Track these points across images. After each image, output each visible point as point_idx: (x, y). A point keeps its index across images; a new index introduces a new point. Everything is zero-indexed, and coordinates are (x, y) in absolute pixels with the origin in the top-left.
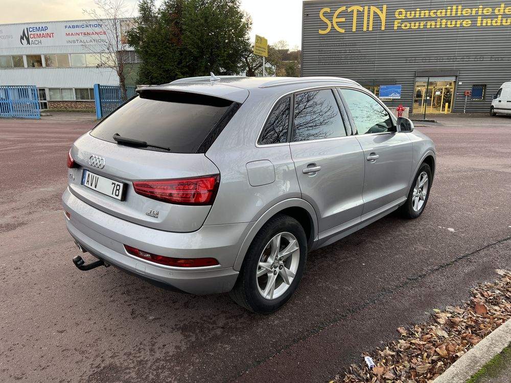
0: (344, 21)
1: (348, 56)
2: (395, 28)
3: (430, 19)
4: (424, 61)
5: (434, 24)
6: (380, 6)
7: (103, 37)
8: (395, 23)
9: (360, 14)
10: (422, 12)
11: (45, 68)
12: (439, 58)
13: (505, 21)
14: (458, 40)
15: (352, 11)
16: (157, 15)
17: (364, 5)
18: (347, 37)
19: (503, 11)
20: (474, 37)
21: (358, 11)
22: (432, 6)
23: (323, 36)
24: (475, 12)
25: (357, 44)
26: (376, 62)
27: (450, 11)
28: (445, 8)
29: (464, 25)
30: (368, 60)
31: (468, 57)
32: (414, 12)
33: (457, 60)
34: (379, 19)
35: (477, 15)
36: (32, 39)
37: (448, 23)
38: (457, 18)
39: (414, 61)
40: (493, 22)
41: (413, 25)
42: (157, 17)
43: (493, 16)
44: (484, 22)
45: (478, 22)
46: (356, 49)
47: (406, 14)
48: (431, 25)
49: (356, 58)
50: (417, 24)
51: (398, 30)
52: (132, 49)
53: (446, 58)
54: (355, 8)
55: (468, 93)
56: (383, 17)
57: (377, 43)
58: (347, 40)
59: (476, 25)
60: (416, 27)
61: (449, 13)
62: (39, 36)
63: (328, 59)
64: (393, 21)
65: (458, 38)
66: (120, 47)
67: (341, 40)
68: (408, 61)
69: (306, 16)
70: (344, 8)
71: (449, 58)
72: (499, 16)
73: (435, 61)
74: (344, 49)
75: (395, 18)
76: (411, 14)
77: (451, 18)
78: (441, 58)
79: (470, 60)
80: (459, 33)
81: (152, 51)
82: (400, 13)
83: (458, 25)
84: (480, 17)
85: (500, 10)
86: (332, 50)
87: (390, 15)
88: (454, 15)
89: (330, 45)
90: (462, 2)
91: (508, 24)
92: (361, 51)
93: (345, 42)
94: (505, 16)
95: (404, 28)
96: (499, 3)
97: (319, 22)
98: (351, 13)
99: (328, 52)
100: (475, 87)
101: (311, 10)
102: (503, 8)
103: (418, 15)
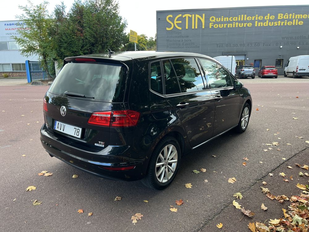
0: (181, 22)
1: (184, 43)
2: (210, 27)
3: (229, 22)
4: (227, 46)
5: (232, 25)
6: (201, 15)
8: (210, 24)
9: (190, 19)
10: (225, 18)
12: (235, 45)
13: (270, 24)
16: (67, 17)
17: (192, 14)
18: (183, 32)
19: (269, 18)
21: (189, 17)
22: (230, 15)
23: (169, 31)
24: (254, 18)
25: (189, 36)
26: (200, 47)
27: (240, 18)
28: (237, 16)
29: (248, 26)
30: (195, 46)
31: (251, 44)
32: (220, 18)
33: (245, 46)
34: (201, 22)
35: (255, 20)
37: (239, 25)
38: (244, 22)
39: (221, 46)
40: (264, 24)
43: (264, 21)
44: (259, 24)
45: (256, 24)
46: (188, 39)
47: (216, 19)
48: (230, 26)
49: (189, 44)
50: (222, 25)
51: (212, 29)
54: (187, 15)
55: (252, 64)
56: (203, 21)
57: (200, 36)
58: (183, 34)
59: (254, 26)
60: (222, 27)
63: (172, 45)
65: (245, 33)
67: (180, 34)
68: (218, 46)
69: (158, 19)
70: (180, 15)
71: (241, 44)
72: (267, 21)
73: (233, 46)
74: (181, 39)
75: (210, 22)
77: (240, 22)
78: (237, 45)
80: (245, 30)
82: (213, 19)
84: (257, 21)
85: (267, 17)
86: (174, 39)
87: (207, 19)
88: (242, 20)
89: (173, 37)
90: (247, 13)
91: (272, 25)
92: (191, 40)
93: (182, 35)
94: (270, 21)
95: (215, 27)
96: (267, 13)
97: (166, 23)
98: (184, 18)
99: (172, 41)
100: (256, 61)
101: (161, 16)
102: (269, 16)
103: (222, 20)
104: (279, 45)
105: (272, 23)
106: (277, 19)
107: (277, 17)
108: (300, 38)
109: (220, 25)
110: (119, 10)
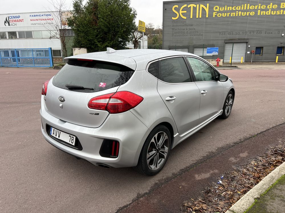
0: (186, 12)
1: (188, 32)
2: (214, 16)
3: (232, 11)
4: (229, 34)
5: (235, 14)
6: (205, 4)
7: (54, 21)
8: (214, 14)
9: (195, 9)
10: (228, 7)
11: (19, 39)
12: (237, 33)
13: (273, 12)
14: (248, 23)
16: (83, 9)
17: (197, 4)
18: (187, 21)
20: (256, 21)
21: (193, 7)
22: (233, 4)
23: (174, 21)
24: (256, 7)
25: (193, 25)
26: (203, 35)
27: (243, 7)
28: (240, 5)
29: (251, 15)
30: (199, 34)
31: (253, 32)
32: (224, 8)
33: (248, 33)
34: (205, 11)
35: (258, 9)
36: (11, 23)
37: (242, 14)
38: (247, 11)
39: (224, 34)
40: (266, 13)
41: (224, 14)
43: (266, 10)
44: (262, 13)
45: (258, 13)
46: (193, 28)
47: (220, 9)
48: (233, 15)
49: (193, 33)
50: (226, 14)
51: (215, 18)
52: (70, 28)
53: (241, 32)
54: (192, 5)
55: (253, 51)
56: (207, 10)
57: (204, 25)
58: (188, 23)
59: (257, 14)
60: (225, 16)
61: (243, 8)
62: (15, 21)
63: (177, 33)
65: (248, 21)
66: (63, 27)
67: (184, 23)
68: (221, 34)
69: (165, 10)
70: (186, 5)
71: (243, 32)
72: (269, 10)
73: (236, 34)
74: (186, 28)
75: (213, 11)
76: (222, 8)
77: (243, 11)
78: (239, 33)
79: (255, 33)
80: (248, 19)
81: (81, 29)
82: (216, 8)
83: (247, 15)
84: (260, 10)
85: (270, 6)
86: (179, 28)
87: (211, 9)
88: (245, 9)
89: (178, 26)
90: (250, 2)
91: (275, 14)
92: (196, 29)
93: (186, 24)
94: (273, 10)
95: (218, 16)
96: (270, 3)
97: (172, 13)
98: (189, 8)
99: (177, 29)
100: (257, 48)
101: (167, 7)
102: (272, 6)
103: (226, 9)
104: (280, 33)
105: (275, 12)
106: (279, 8)
107: (279, 5)
109: (223, 14)
110: (130, 2)
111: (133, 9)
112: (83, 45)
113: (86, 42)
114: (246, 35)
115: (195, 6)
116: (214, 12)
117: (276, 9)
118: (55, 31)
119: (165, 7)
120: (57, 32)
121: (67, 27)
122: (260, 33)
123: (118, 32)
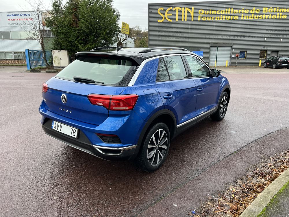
0: (171, 15)
1: (174, 35)
2: (199, 20)
3: (217, 15)
4: (214, 38)
5: (219, 18)
6: (190, 8)
7: (31, 21)
8: (199, 17)
9: (180, 12)
10: (213, 11)
12: (222, 36)
13: (256, 17)
14: (232, 27)
15: (176, 10)
16: (63, 9)
17: (182, 7)
18: (173, 24)
19: (254, 11)
20: (240, 25)
21: (179, 10)
22: (217, 8)
23: (160, 23)
24: (240, 12)
25: (179, 28)
26: (189, 38)
27: (227, 11)
28: (224, 9)
29: (235, 19)
30: (185, 37)
31: (237, 36)
32: (208, 11)
33: (232, 37)
34: (190, 14)
37: (226, 18)
38: (231, 15)
39: (209, 38)
40: (249, 17)
42: (63, 10)
43: (249, 14)
44: (245, 17)
45: (242, 17)
46: (178, 31)
47: (204, 12)
48: (217, 19)
49: (179, 36)
50: (210, 18)
52: (49, 29)
53: (226, 36)
54: (177, 8)
55: (238, 55)
56: (192, 13)
57: (189, 28)
58: (173, 26)
59: (240, 19)
60: (210, 20)
61: (227, 12)
63: (163, 36)
64: (197, 16)
66: (41, 27)
67: (170, 26)
68: (206, 38)
69: (150, 12)
70: (171, 8)
71: (227, 36)
72: (252, 14)
73: (220, 38)
74: (172, 31)
75: (198, 14)
76: (207, 12)
77: (227, 15)
78: (223, 36)
79: (238, 37)
80: (232, 23)
81: (61, 31)
82: (201, 12)
83: (231, 19)
84: (243, 14)
85: (253, 11)
86: (165, 31)
87: (196, 12)
88: (229, 13)
89: (164, 28)
90: (234, 6)
91: (258, 18)
92: (181, 32)
94: (255, 14)
95: (203, 20)
96: (253, 7)
97: (158, 15)
98: (175, 11)
99: (163, 32)
100: (241, 52)
101: (153, 9)
102: (254, 10)
103: (210, 13)
104: (263, 37)
105: (258, 17)
106: (262, 12)
107: (262, 10)
108: (283, 31)
109: (208, 18)
110: (112, 3)
111: (116, 11)
112: (63, 47)
113: (67, 44)
114: (231, 39)
115: (180, 9)
116: (199, 16)
117: (258, 14)
118: (32, 32)
119: (150, 9)
120: (35, 33)
121: (46, 28)
122: (244, 37)
123: (100, 34)
